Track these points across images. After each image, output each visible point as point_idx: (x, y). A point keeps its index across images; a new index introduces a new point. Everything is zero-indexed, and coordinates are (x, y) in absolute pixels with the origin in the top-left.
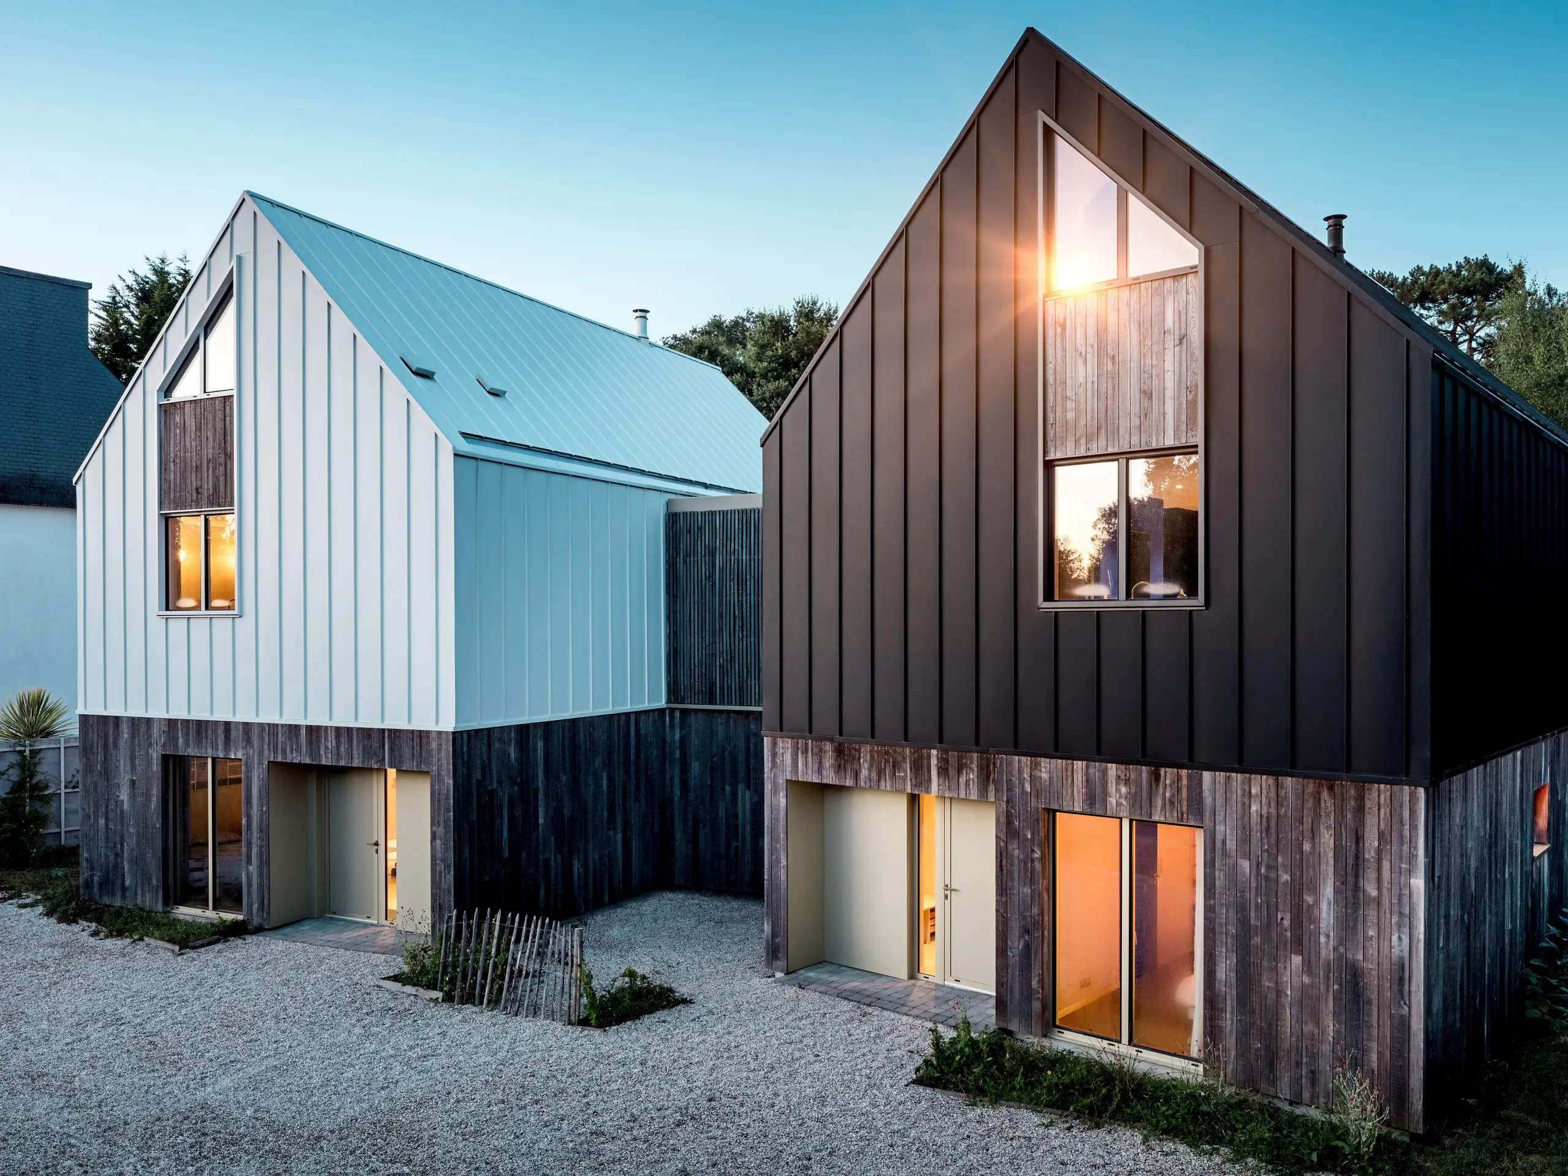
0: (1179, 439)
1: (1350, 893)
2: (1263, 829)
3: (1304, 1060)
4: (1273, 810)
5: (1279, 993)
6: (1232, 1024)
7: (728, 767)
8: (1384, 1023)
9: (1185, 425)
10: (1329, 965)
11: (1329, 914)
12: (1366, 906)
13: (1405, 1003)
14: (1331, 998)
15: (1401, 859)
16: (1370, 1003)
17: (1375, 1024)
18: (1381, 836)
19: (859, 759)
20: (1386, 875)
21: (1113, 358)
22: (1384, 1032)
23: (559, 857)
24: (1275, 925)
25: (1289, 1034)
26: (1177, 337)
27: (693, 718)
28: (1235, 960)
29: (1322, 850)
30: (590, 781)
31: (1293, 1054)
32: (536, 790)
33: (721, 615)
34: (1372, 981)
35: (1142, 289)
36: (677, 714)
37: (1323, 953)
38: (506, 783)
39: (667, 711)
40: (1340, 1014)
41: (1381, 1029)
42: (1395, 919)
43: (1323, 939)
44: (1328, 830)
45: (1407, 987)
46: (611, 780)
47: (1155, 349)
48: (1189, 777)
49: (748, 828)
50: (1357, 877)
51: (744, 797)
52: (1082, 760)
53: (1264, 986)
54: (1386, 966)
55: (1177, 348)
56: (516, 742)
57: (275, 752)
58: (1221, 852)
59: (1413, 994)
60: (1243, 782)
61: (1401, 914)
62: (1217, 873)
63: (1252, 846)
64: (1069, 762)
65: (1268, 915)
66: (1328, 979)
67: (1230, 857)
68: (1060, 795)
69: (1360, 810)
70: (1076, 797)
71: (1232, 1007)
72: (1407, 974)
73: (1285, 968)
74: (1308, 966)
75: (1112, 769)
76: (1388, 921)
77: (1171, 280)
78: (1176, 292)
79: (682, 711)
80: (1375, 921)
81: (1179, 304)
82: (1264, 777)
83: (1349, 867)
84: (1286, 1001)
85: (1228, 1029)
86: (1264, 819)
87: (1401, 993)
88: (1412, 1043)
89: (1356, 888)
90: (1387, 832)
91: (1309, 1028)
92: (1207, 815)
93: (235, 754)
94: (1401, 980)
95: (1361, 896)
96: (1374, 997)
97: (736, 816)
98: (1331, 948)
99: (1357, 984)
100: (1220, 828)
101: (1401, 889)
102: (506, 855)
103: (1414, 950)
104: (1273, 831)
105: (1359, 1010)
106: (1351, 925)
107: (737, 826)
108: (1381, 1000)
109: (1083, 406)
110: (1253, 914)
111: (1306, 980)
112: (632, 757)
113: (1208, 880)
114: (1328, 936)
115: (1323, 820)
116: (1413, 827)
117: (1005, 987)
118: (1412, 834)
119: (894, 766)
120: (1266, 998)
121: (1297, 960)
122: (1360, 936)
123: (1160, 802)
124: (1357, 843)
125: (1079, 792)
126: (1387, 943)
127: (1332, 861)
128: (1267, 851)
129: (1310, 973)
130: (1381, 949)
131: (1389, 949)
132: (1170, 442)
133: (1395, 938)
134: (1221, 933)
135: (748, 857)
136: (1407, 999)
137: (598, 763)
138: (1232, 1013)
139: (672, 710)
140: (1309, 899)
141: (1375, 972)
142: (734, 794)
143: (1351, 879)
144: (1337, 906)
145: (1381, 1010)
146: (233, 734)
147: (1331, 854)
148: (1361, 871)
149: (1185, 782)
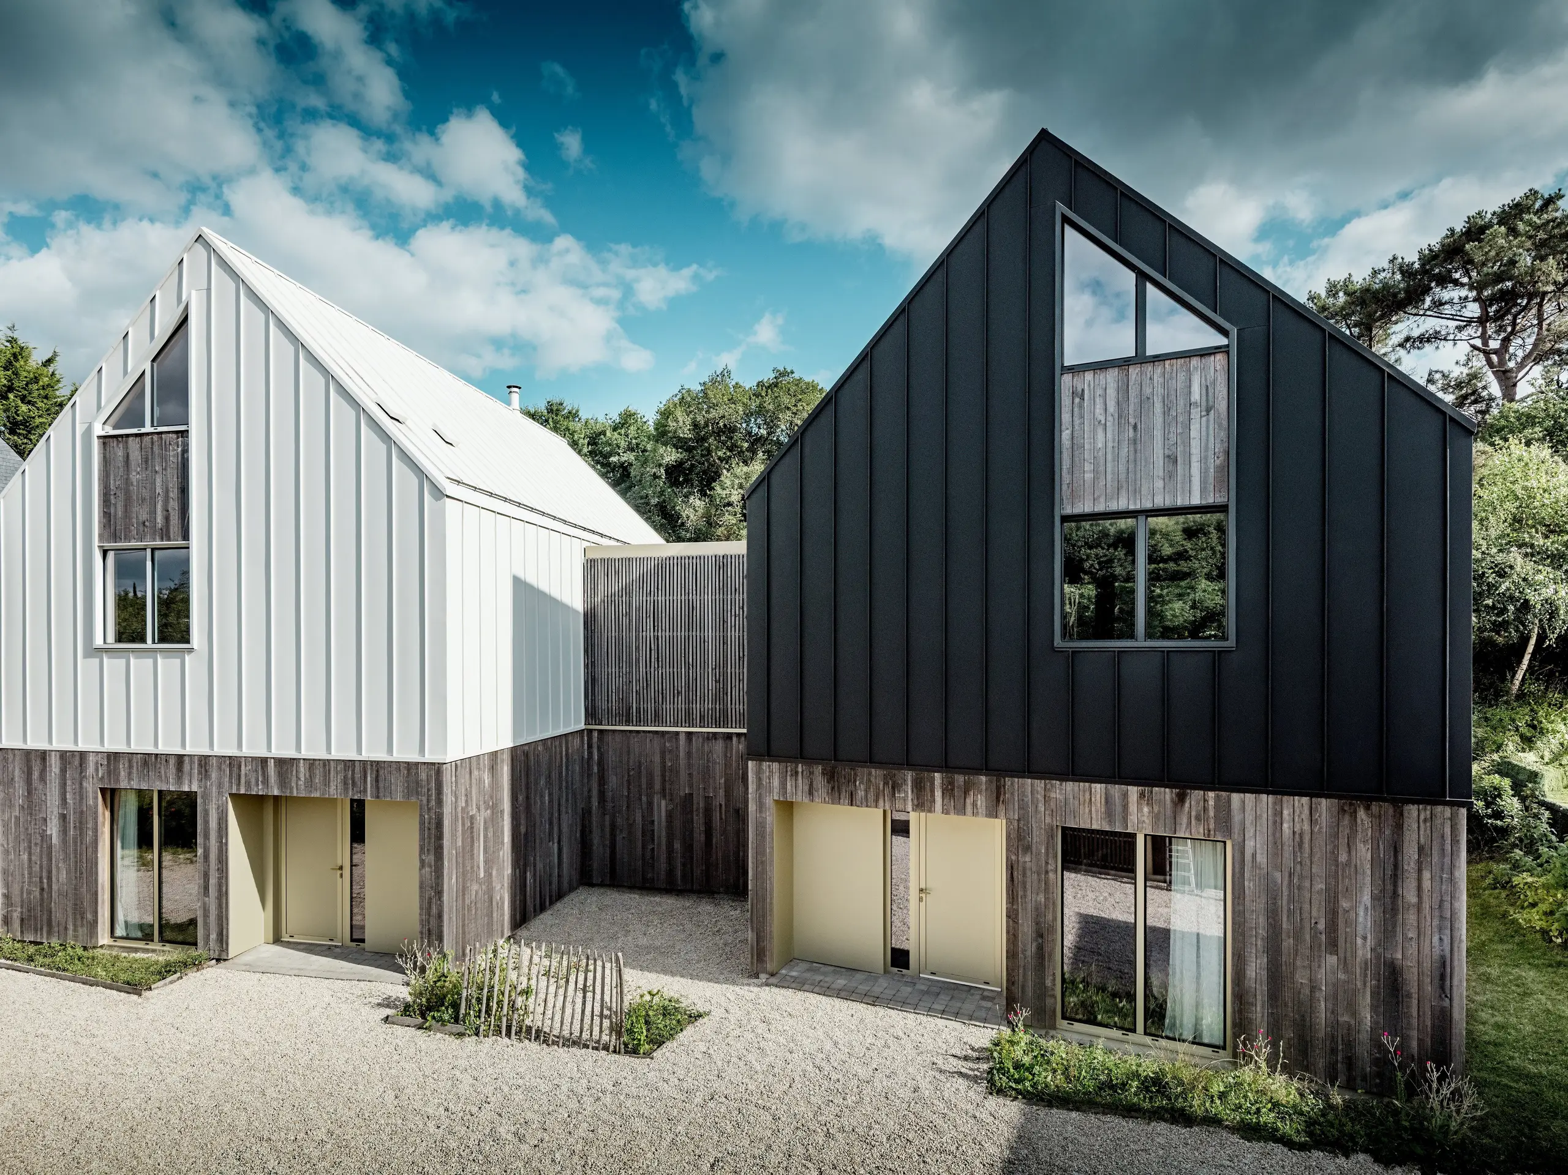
0: (1206, 498)
1: (1388, 900)
2: (1296, 844)
3: (1340, 1047)
4: (1306, 827)
5: (1314, 988)
6: (1263, 1016)
7: (644, 781)
8: (1424, 1014)
9: (1212, 487)
10: (1366, 964)
11: (1366, 919)
12: (1405, 912)
13: (1446, 996)
14: (1368, 993)
15: (1442, 870)
16: (1409, 996)
17: (1415, 1014)
18: (1421, 849)
19: (855, 781)
20: (1427, 884)
21: (1135, 427)
22: (1424, 1021)
23: (518, 870)
24: (1309, 929)
25: (1324, 1026)
26: (1204, 408)
27: (609, 738)
28: (1266, 960)
29: (1358, 862)
30: (538, 798)
31: (1328, 1043)
32: (502, 812)
33: (637, 648)
34: (1411, 977)
35: (1167, 366)
36: (595, 734)
37: (1360, 953)
38: (482, 807)
39: (585, 732)
40: (1378, 1007)
41: (1421, 1019)
42: (1436, 922)
43: (1359, 941)
44: (1365, 845)
45: (1448, 982)
46: (550, 794)
47: (1180, 419)
48: (1217, 798)
49: (664, 834)
50: (1395, 885)
51: (659, 806)
52: (1101, 783)
53: (1297, 982)
54: (1427, 965)
55: (1204, 419)
56: (489, 769)
57: (239, 784)
58: (1250, 865)
59: (1455, 989)
60: (1275, 803)
61: (1442, 917)
62: (1246, 883)
63: (1284, 859)
64: (1087, 784)
65: (1301, 920)
66: (1366, 976)
67: (1260, 868)
68: (1077, 814)
69: (1399, 827)
70: (1094, 816)
71: (1263, 1002)
72: (1448, 970)
73: (1319, 966)
74: (1345, 964)
75: (1133, 791)
76: (1428, 923)
77: (1198, 358)
78: (1203, 369)
79: (601, 732)
80: (1415, 924)
81: (1206, 380)
82: (1296, 798)
83: (1387, 877)
84: (1321, 995)
85: (1259, 1020)
86: (1297, 836)
87: (1442, 987)
88: (1454, 1031)
89: (1395, 894)
90: (1427, 848)
91: (1345, 1018)
92: (1236, 832)
93: (190, 786)
94: (1442, 977)
95: (1400, 902)
96: (1414, 990)
97: (653, 822)
98: (1369, 949)
99: (1396, 980)
100: (1250, 844)
101: (1442, 896)
102: (482, 875)
103: (1456, 949)
104: (1306, 845)
105: (1398, 1003)
106: (1390, 929)
107: (653, 831)
108: (1421, 993)
109: (1102, 468)
110: (1285, 919)
111: (1342, 976)
112: (564, 773)
113: (1237, 888)
114: (1365, 938)
115: (1359, 836)
116: (1455, 841)
117: (1016, 986)
118: (1454, 848)
119: (893, 788)
120: (1299, 993)
121: (1332, 960)
122: (1400, 938)
123: (1185, 821)
124: (1396, 856)
125: (1097, 811)
126: (1428, 942)
127: (1369, 872)
128: (1301, 863)
129: (1346, 971)
130: (1421, 949)
131: (1429, 949)
132: (1196, 501)
133: (1436, 939)
134: (1251, 936)
135: (663, 857)
136: (1448, 992)
137: (542, 782)
138: (1263, 1007)
139: (590, 731)
140: (1344, 904)
141: (1415, 970)
142: (650, 804)
143: (1389, 887)
144: (1375, 912)
145: (1421, 1003)
146: (186, 767)
147: (1369, 866)
148: (1400, 883)
149: (1211, 803)
